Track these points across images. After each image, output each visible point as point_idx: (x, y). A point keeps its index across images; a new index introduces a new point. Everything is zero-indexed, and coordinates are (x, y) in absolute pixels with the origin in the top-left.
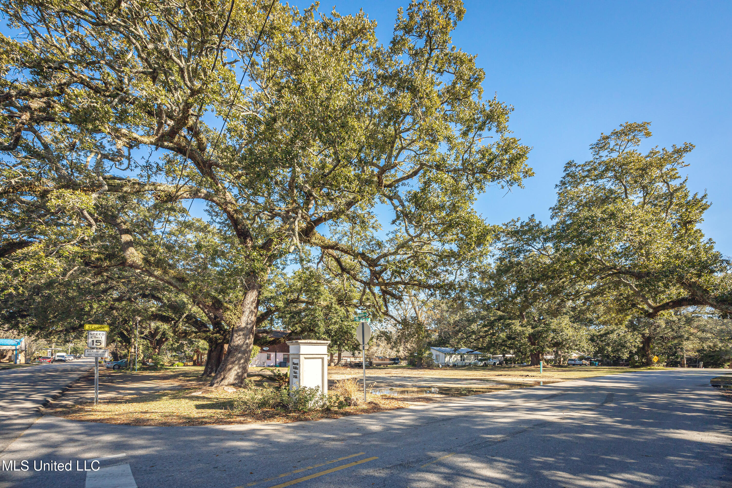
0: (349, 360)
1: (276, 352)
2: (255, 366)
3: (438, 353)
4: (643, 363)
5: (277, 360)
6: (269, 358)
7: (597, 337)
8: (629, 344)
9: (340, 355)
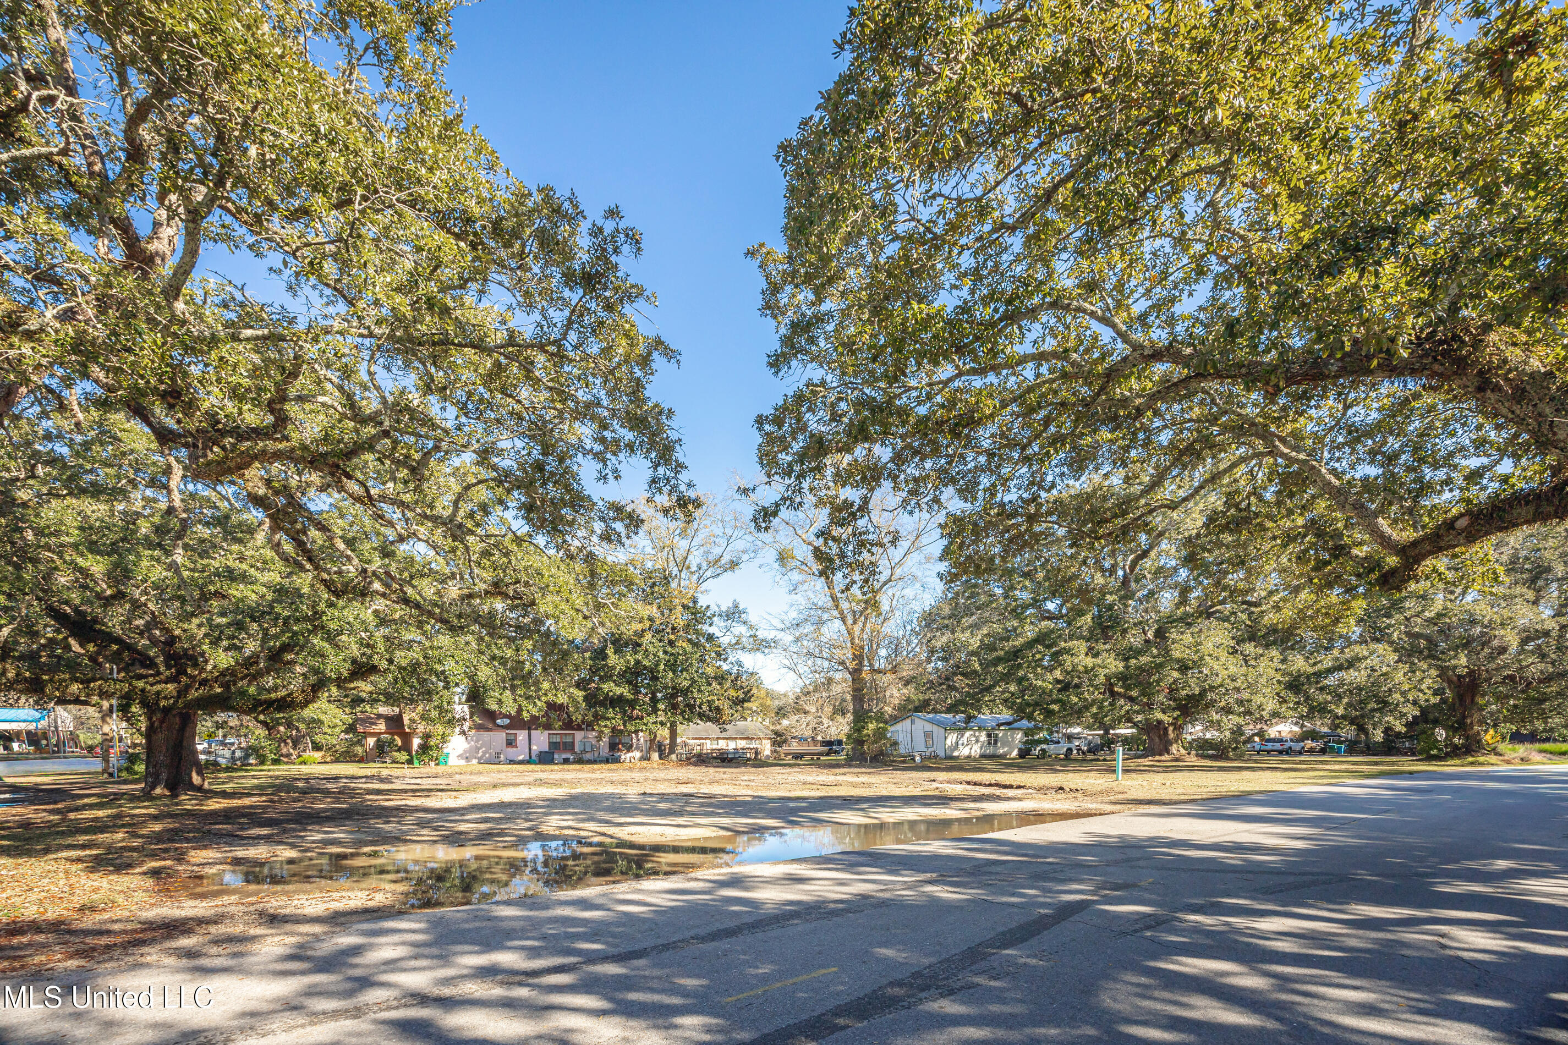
1: (529, 730)
2: (475, 761)
3: (929, 727)
4: (1456, 747)
5: (534, 747)
6: (510, 743)
7: (1308, 677)
8: (1397, 696)
9: (672, 733)
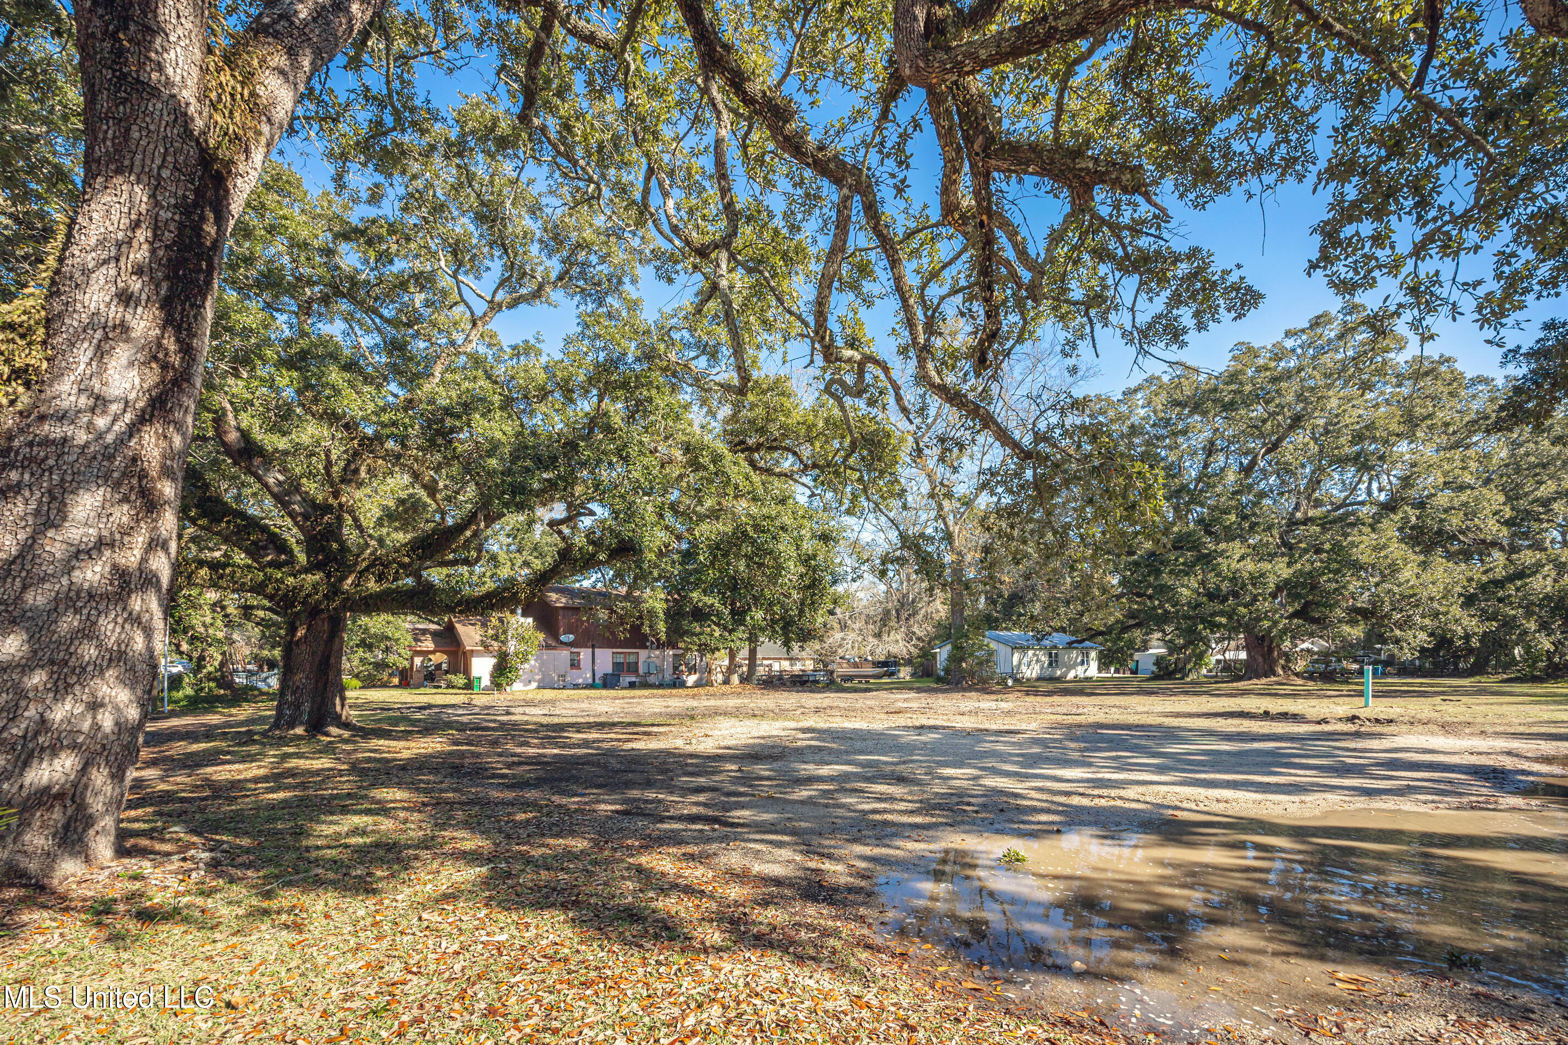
0: (776, 667)
1: (593, 647)
2: (534, 685)
5: (598, 668)
6: (575, 665)
9: (753, 652)
